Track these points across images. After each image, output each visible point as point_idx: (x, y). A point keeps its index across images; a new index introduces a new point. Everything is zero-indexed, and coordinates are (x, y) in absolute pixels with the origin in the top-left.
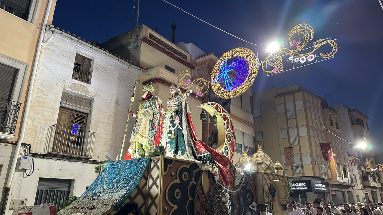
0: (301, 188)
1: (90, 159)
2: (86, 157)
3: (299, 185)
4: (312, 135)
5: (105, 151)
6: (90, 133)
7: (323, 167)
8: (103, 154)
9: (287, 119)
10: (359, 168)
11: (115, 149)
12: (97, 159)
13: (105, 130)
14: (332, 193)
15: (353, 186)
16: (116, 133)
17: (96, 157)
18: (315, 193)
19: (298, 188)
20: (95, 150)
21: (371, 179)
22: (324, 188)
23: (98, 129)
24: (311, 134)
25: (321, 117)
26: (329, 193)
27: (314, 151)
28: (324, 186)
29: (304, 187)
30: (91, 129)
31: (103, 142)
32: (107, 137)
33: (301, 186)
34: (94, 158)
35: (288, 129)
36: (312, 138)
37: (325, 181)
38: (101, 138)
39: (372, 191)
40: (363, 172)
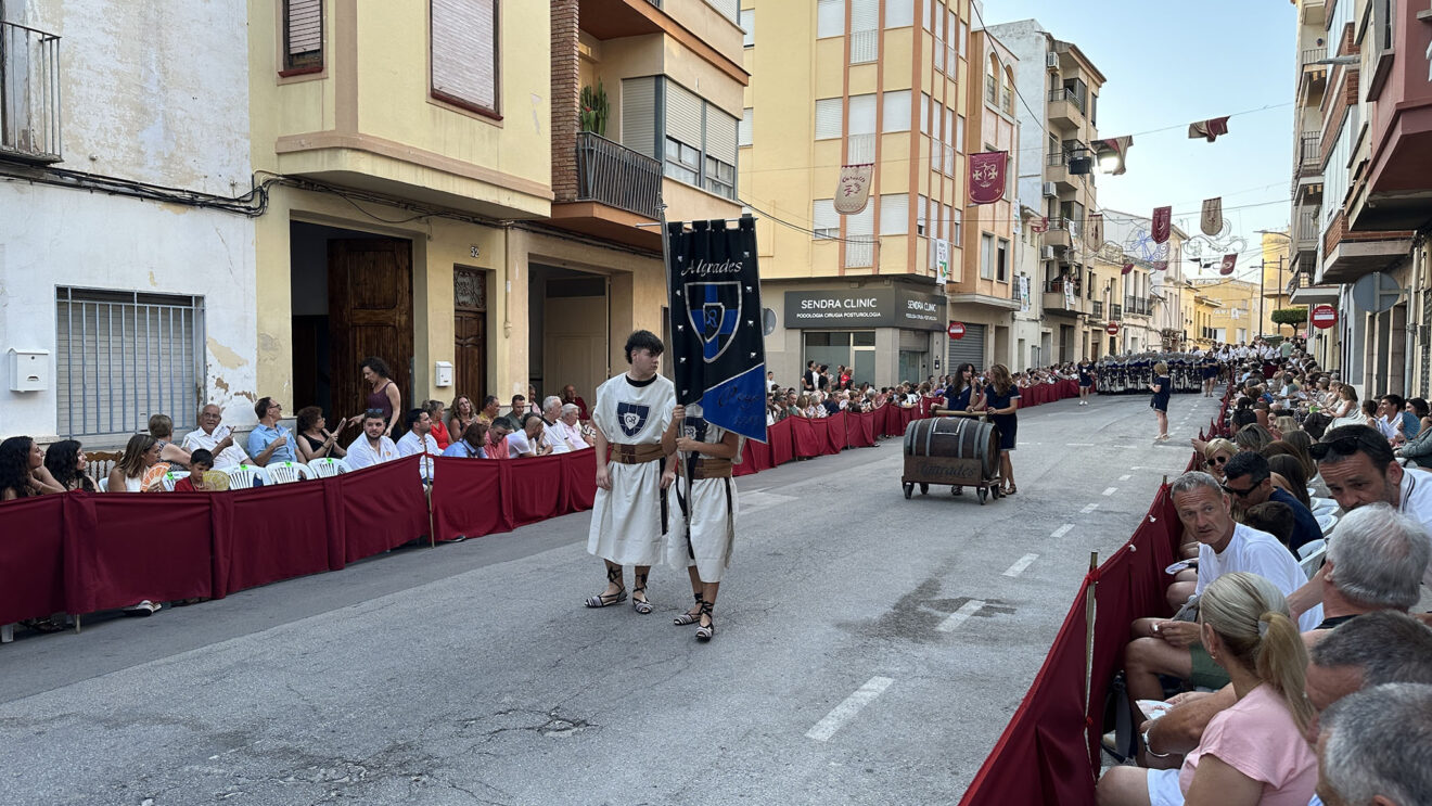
0: (862, 314)
1: (52, 165)
2: (33, 153)
3: (855, 304)
4: (926, 132)
5: (118, 129)
6: (35, 37)
7: (942, 245)
8: (115, 146)
9: (848, 65)
10: (1043, 253)
11: (167, 128)
12: (88, 168)
13: (104, 30)
14: (951, 331)
15: (1014, 310)
16: (161, 49)
17: (80, 158)
18: (902, 329)
19: (851, 315)
20: (71, 124)
21: (1069, 287)
22: (931, 313)
23: (65, 20)
24: (924, 128)
25: (963, 67)
26: (942, 330)
27: (923, 190)
28: (932, 308)
29: (869, 310)
30: (35, 18)
31: (103, 87)
32: (120, 67)
33: (864, 306)
34: (72, 161)
35: (846, 99)
36: (924, 141)
37: (938, 292)
38: (89, 68)
39: (1063, 328)
40: (1049, 264)
